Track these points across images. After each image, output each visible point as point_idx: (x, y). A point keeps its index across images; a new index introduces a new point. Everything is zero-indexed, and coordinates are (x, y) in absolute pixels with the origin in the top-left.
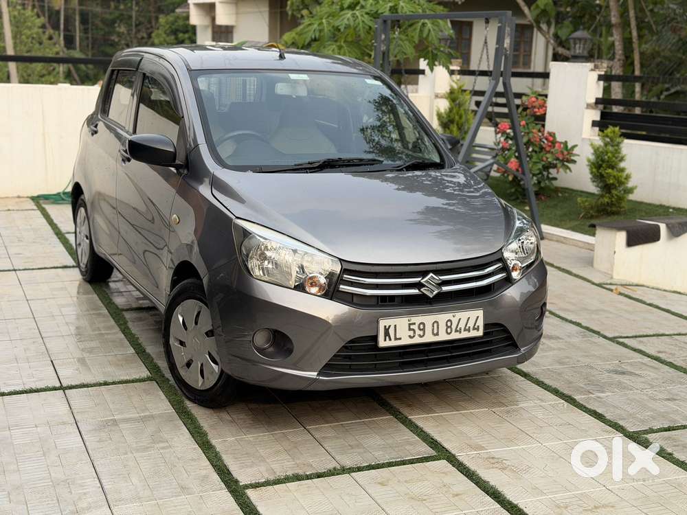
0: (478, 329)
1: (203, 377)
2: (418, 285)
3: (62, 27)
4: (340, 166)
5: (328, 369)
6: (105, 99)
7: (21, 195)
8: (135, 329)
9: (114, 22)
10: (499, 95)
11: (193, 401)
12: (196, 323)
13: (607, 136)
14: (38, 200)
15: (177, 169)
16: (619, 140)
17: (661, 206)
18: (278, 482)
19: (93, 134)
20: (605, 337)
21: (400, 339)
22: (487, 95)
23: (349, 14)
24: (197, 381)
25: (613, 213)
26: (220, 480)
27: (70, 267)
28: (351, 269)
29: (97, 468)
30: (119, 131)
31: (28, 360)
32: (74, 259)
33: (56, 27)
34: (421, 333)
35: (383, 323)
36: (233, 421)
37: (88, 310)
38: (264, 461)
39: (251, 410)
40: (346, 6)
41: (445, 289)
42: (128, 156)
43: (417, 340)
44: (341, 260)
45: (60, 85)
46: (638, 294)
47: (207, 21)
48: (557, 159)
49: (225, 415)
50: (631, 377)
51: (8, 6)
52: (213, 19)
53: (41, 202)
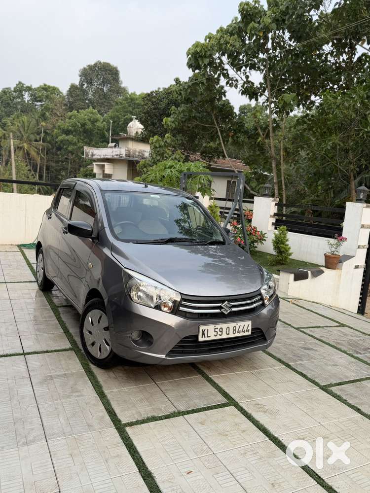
0: (248, 331)
1: (101, 352)
2: (220, 308)
3: (38, 171)
4: (176, 241)
5: (172, 353)
6: (56, 202)
7: (13, 244)
8: (64, 318)
9: (60, 170)
10: (236, 210)
11: (94, 364)
12: (99, 322)
13: (281, 230)
14: (20, 246)
15: (92, 239)
16: (286, 232)
17: (303, 262)
18: (143, 422)
19: (49, 219)
20: (294, 327)
21: (210, 337)
22: (231, 210)
23: (169, 170)
24: (97, 354)
25: (283, 264)
26: (110, 420)
27: (33, 282)
28: (186, 298)
29: (40, 410)
30: (61, 217)
31: (7, 335)
32: (35, 278)
33: (35, 171)
34: (221, 333)
35: (202, 328)
36: (116, 378)
37: (40, 306)
38: (134, 406)
39: (125, 370)
40: (167, 167)
41: (233, 309)
42: (67, 231)
43: (218, 337)
44: (181, 293)
45: (35, 195)
46: (301, 303)
47: (101, 172)
48: (258, 239)
49: (111, 374)
50: (313, 352)
51: (15, 161)
52: (104, 171)
53: (22, 247)
